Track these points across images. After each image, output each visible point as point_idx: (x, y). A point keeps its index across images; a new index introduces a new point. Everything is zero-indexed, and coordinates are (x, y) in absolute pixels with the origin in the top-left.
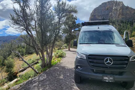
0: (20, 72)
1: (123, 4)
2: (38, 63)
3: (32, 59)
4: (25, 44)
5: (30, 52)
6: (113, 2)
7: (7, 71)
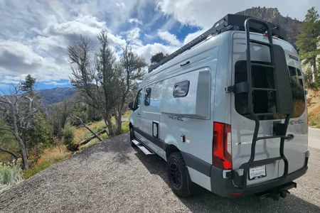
0: (82, 144)
1: (279, 13)
2: (105, 131)
3: (98, 127)
4: (88, 105)
5: (96, 117)
6: (257, 10)
7: (66, 143)
